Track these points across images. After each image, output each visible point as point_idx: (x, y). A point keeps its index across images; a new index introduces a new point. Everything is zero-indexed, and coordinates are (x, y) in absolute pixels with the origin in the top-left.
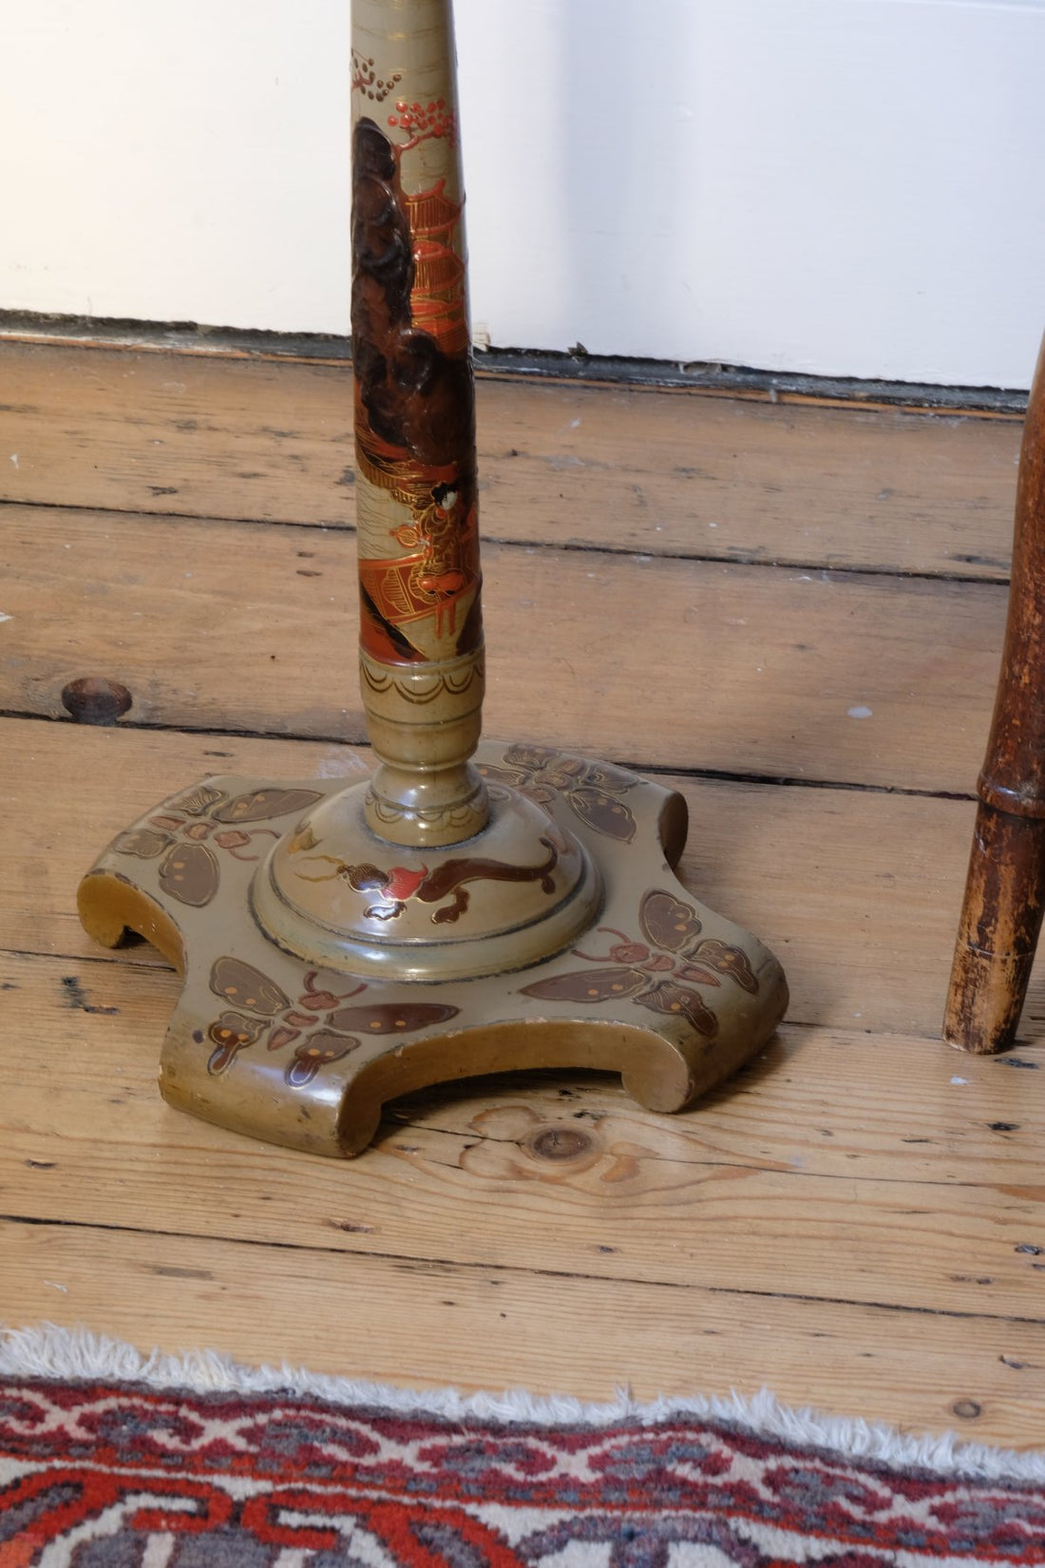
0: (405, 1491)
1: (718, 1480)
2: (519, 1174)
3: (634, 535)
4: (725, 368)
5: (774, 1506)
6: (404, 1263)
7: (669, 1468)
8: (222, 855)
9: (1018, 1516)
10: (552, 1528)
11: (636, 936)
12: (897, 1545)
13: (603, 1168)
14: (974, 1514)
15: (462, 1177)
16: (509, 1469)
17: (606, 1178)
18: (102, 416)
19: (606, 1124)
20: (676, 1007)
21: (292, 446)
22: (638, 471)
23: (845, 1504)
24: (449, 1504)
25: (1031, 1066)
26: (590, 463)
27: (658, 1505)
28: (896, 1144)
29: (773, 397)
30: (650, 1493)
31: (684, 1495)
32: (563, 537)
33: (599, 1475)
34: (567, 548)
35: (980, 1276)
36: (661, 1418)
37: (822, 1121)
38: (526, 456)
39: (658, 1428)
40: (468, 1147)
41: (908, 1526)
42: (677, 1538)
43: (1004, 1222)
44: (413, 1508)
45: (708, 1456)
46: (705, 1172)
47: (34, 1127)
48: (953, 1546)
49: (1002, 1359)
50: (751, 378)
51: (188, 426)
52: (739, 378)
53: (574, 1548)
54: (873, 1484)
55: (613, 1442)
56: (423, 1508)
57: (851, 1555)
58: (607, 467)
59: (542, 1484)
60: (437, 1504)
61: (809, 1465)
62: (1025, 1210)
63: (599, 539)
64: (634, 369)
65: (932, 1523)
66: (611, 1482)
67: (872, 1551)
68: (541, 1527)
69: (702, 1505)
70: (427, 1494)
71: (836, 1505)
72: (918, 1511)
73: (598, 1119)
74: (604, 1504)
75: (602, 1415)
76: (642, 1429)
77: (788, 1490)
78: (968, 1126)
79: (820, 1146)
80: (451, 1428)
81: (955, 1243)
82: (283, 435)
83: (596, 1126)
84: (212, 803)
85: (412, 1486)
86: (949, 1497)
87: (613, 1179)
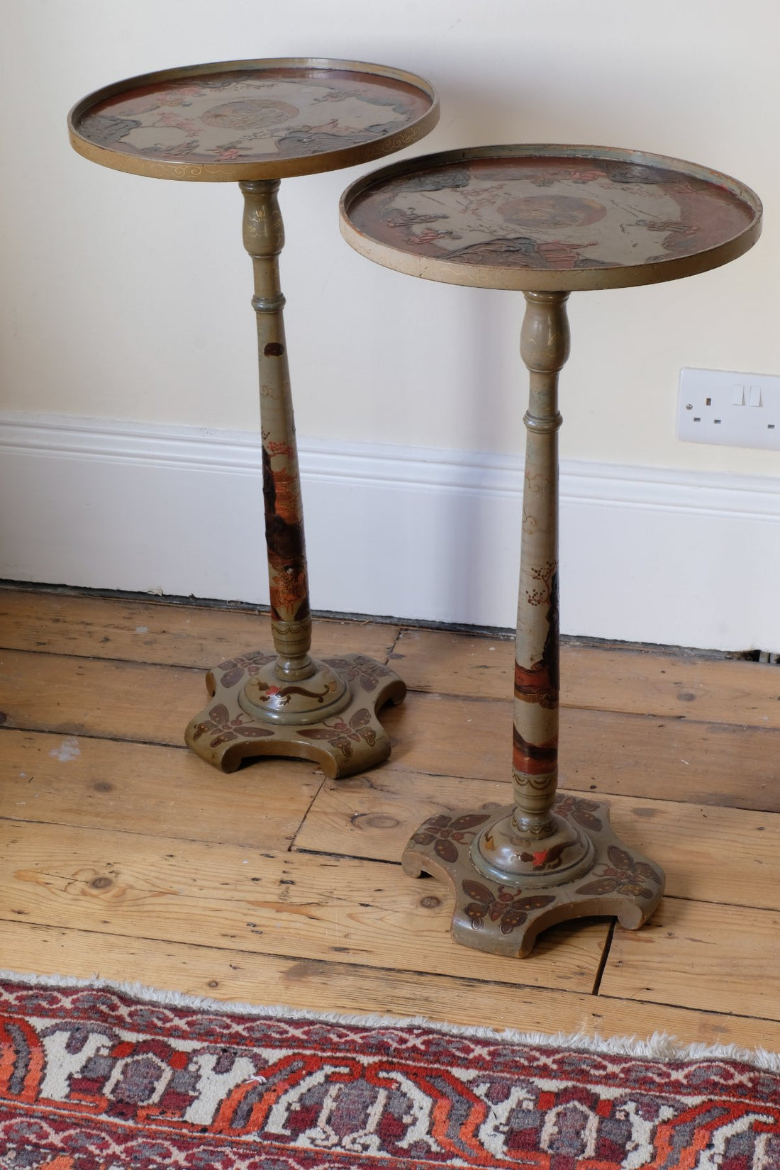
0: (6, 1011)
1: (113, 1014)
2: (84, 893)
3: (195, 662)
4: (242, 603)
5: (129, 1023)
6: (35, 926)
7: (98, 1005)
9: (216, 1025)
10: (52, 1026)
12: (170, 1035)
13: (114, 891)
14: (201, 1024)
15: (64, 894)
16: (44, 1004)
17: (113, 896)
18: (29, 617)
19: (120, 875)
21: (90, 628)
22: (204, 638)
23: (156, 1021)
24: (20, 1016)
25: (272, 857)
26: (189, 636)
27: (90, 1018)
28: (217, 885)
29: (257, 613)
30: (88, 1013)
31: (101, 1016)
32: (171, 662)
33: (73, 1006)
34: (171, 666)
35: (232, 935)
36: (101, 987)
37: (194, 876)
38: (168, 633)
39: (99, 990)
40: (70, 883)
41: (176, 1028)
42: (93, 1031)
43: (245, 915)
44: (7, 1017)
45: (113, 1004)
46: (148, 894)
48: (190, 1036)
49: (231, 966)
50: (251, 606)
51: (57, 621)
52: (246, 606)
53: (58, 1033)
54: (167, 1012)
55: (82, 993)
56: (11, 1018)
57: (153, 1040)
58: (194, 637)
59: (53, 1009)
60: (16, 1016)
61: (147, 1008)
62: (254, 910)
63: (183, 663)
64: (212, 602)
65: (185, 1027)
66: (76, 1009)
67: (160, 1038)
68: (49, 1026)
69: (105, 1021)
70: (13, 1013)
71: (152, 1022)
72: (181, 1023)
73: (117, 874)
74: (72, 1017)
75: (82, 983)
76: (93, 990)
77: (136, 1018)
78: (244, 879)
79: (191, 885)
80: (30, 988)
81: (227, 922)
82: (87, 624)
83: (116, 877)
85: (9, 1010)
86: (194, 1018)
87: (115, 896)
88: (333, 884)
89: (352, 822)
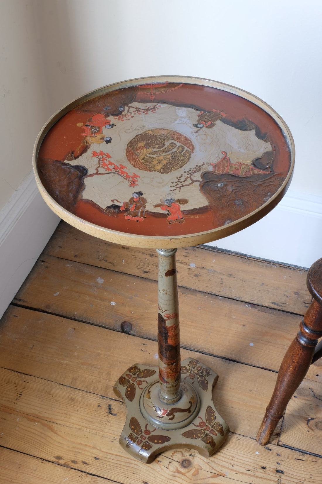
2: (178, 472)
3: (220, 291)
8: (137, 386)
11: (204, 420)
13: (193, 471)
15: (168, 471)
17: (192, 475)
19: (195, 458)
20: (208, 442)
22: (223, 274)
25: (269, 449)
26: (215, 271)
28: (244, 471)
32: (208, 291)
37: (232, 462)
38: (205, 269)
40: (170, 462)
46: (210, 475)
47: (97, 448)
58: (218, 273)
73: (194, 456)
78: (257, 467)
79: (231, 470)
83: (193, 459)
84: (137, 372)
87: (194, 475)
88: (303, 476)
89: (307, 424)
